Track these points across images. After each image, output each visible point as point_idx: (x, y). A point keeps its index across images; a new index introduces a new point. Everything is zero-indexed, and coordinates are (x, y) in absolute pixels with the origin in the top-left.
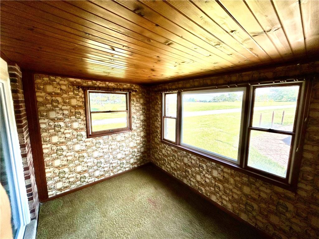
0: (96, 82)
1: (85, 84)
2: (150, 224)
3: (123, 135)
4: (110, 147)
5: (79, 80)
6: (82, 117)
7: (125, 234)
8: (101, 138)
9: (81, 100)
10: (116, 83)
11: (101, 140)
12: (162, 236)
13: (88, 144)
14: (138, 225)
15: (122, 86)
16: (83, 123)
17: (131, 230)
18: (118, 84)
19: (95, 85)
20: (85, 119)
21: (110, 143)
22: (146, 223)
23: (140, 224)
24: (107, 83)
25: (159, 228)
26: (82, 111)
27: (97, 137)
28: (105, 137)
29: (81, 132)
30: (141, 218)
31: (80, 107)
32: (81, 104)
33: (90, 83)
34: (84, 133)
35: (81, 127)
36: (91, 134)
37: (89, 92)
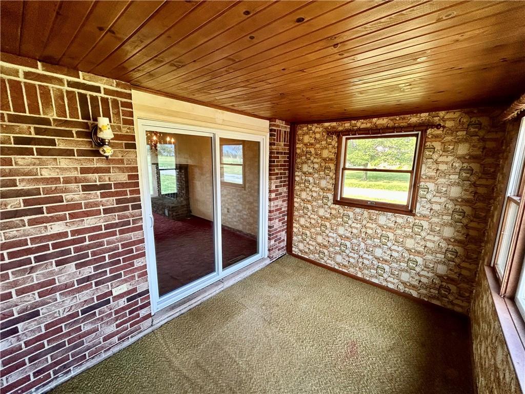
0: (355, 122)
1: (340, 128)
2: (308, 355)
3: (393, 219)
4: (363, 230)
5: (334, 124)
6: (331, 174)
7: (282, 328)
8: (351, 210)
9: (333, 151)
10: (392, 118)
11: (351, 212)
12: (296, 378)
13: (334, 212)
14: (300, 339)
15: (404, 121)
16: (331, 182)
17: (289, 333)
18: (398, 119)
19: (354, 128)
20: (334, 177)
21: (364, 222)
22: (307, 349)
23: (302, 342)
24: (375, 120)
25: (307, 372)
26: (332, 166)
27: (346, 207)
28: (358, 210)
29: (328, 194)
30: (312, 340)
31: (331, 160)
32: (333, 156)
33: (347, 125)
34: (331, 196)
35: (329, 187)
36: (339, 199)
37: (347, 139)
